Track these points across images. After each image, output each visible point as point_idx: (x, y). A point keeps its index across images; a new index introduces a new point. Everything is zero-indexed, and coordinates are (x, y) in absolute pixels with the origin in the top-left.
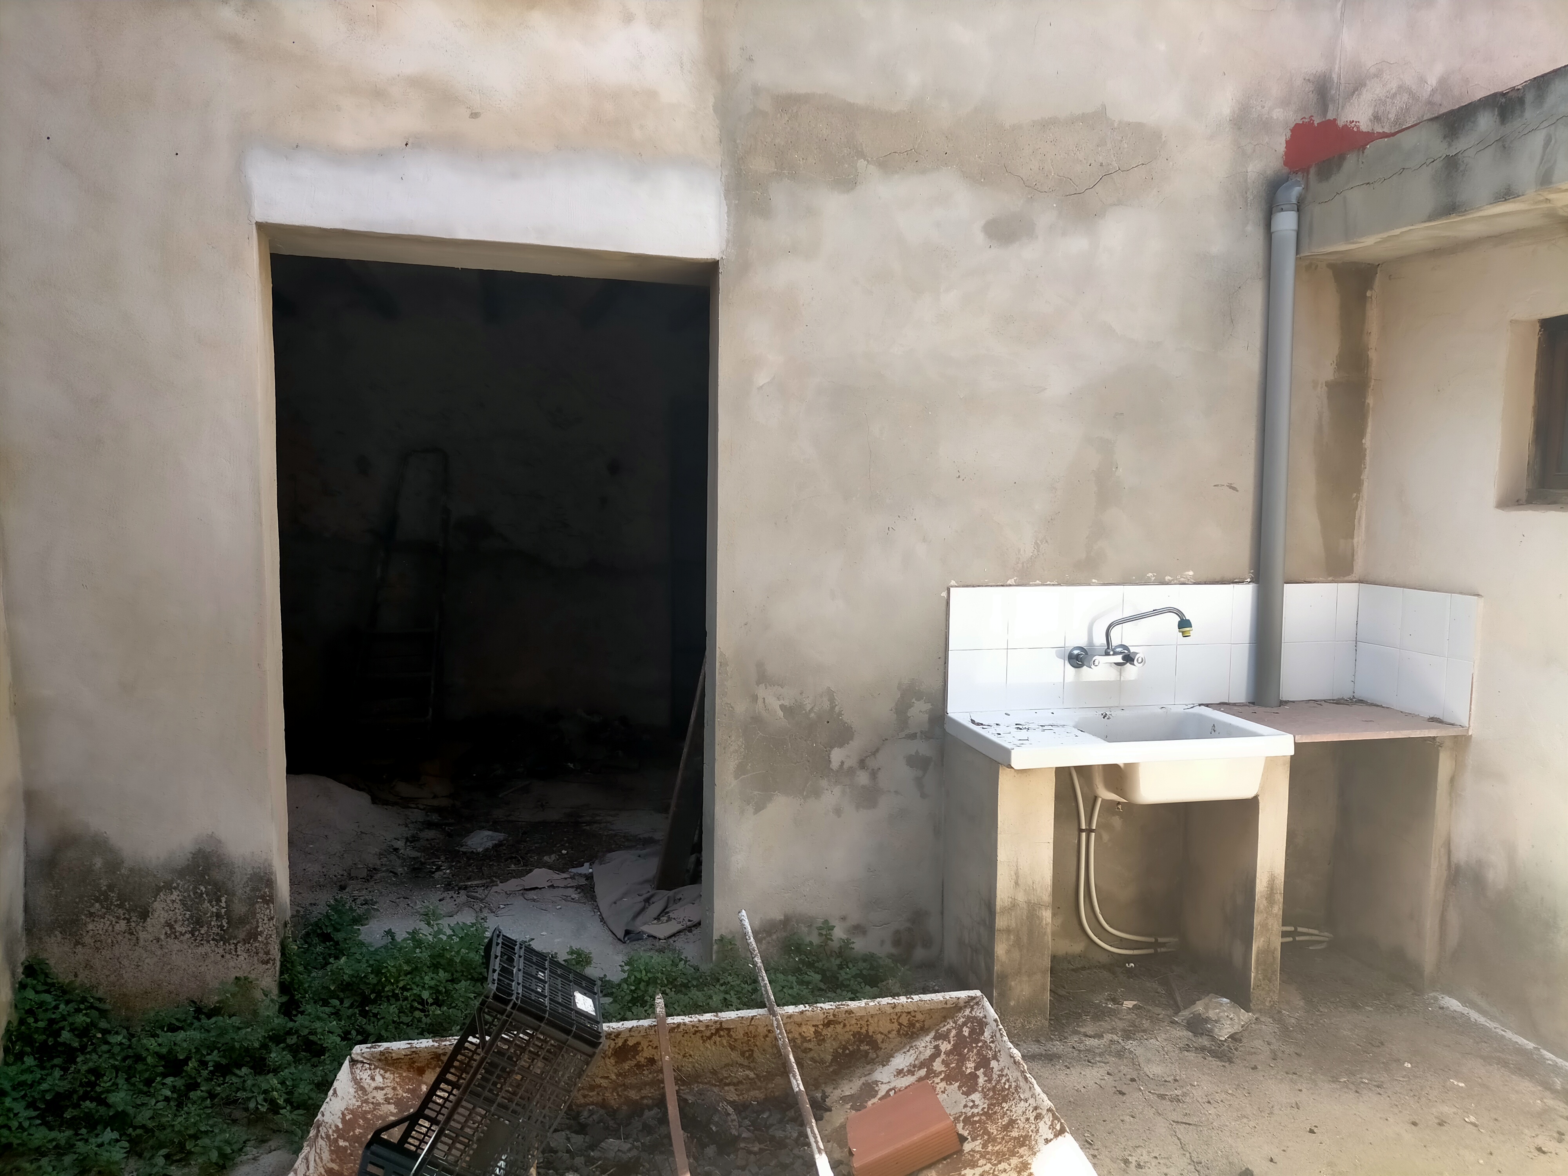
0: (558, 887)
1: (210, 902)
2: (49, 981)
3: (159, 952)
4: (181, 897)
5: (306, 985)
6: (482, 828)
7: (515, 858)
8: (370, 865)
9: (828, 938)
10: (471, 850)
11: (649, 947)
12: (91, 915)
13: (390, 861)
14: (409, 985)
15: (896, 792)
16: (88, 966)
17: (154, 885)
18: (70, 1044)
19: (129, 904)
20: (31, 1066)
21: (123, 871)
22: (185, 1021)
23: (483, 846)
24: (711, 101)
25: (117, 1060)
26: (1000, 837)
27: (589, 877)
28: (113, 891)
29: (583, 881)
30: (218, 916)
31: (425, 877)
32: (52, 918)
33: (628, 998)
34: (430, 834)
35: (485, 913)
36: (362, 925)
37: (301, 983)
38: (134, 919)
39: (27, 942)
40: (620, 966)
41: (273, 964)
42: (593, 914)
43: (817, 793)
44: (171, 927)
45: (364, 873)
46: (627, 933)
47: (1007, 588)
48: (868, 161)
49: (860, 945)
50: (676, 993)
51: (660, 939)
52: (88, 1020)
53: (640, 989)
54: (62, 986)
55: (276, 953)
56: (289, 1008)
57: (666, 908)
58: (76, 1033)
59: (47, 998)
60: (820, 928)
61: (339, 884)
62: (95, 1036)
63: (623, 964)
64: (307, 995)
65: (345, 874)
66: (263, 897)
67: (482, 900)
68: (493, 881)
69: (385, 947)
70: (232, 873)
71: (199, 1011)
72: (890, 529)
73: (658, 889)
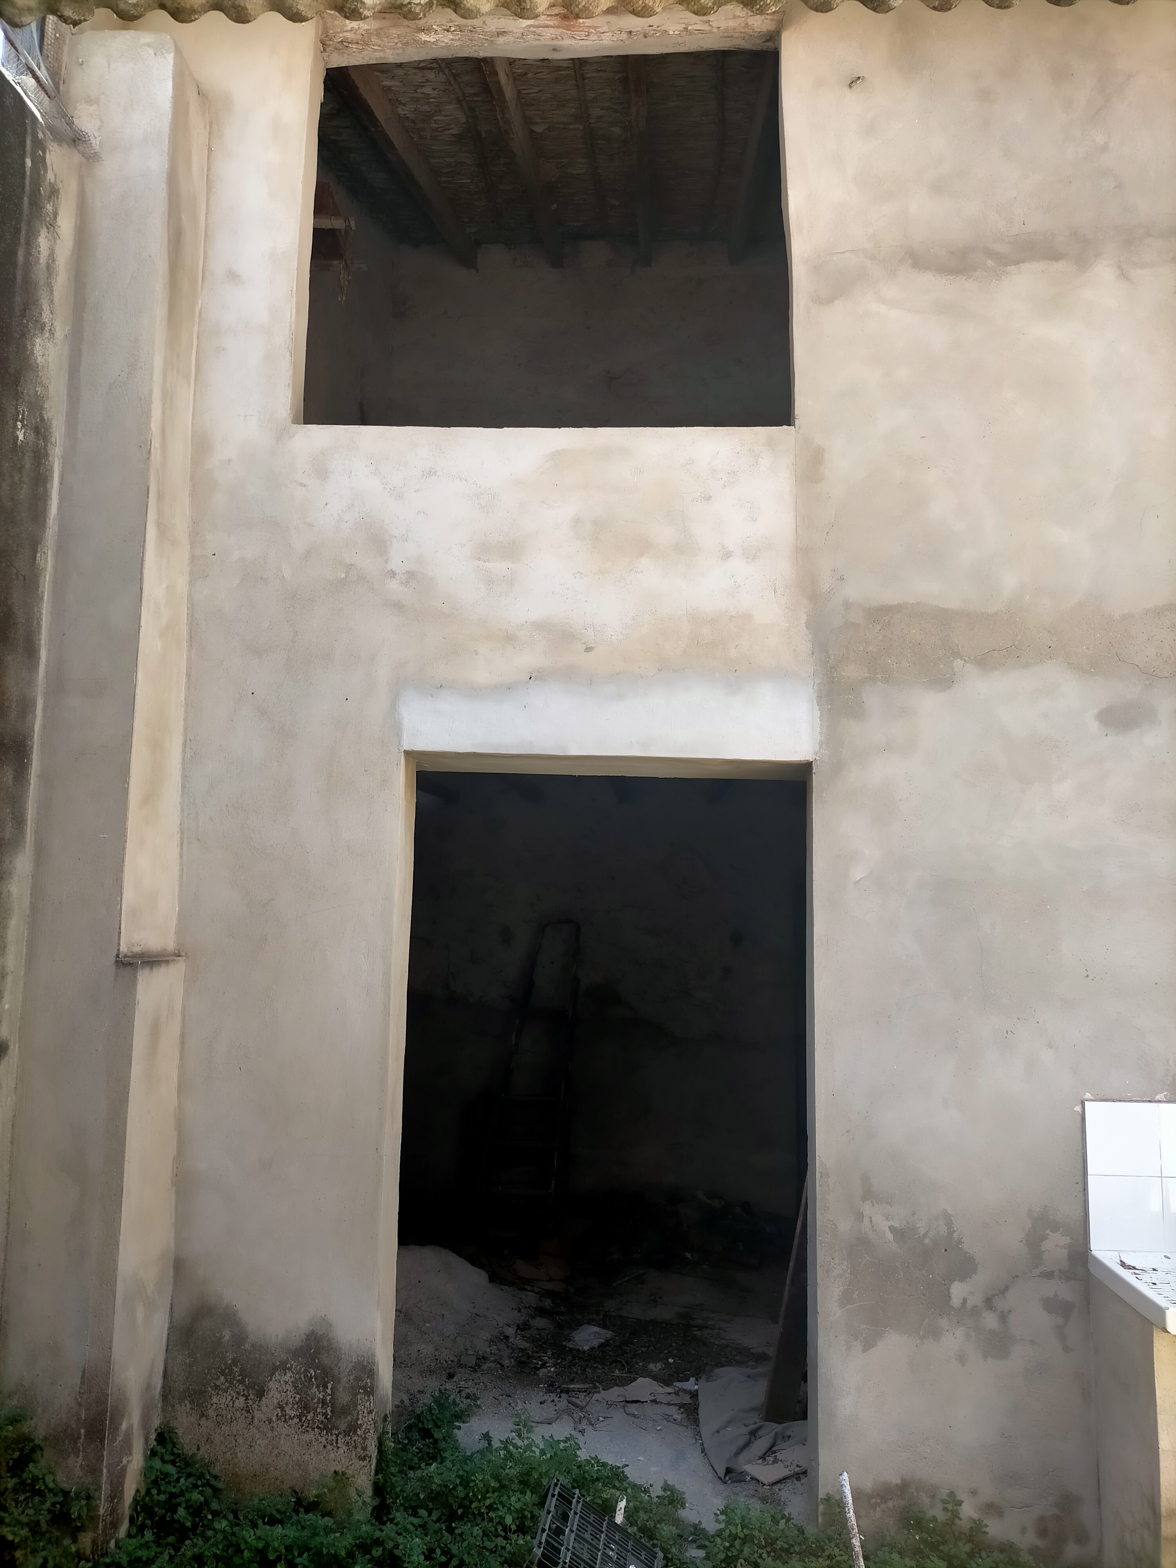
0: (662, 1403)
1: (318, 1387)
2: (176, 1451)
3: (270, 1435)
4: (293, 1379)
5: (398, 1489)
6: (590, 1322)
7: (620, 1362)
8: (480, 1353)
9: (955, 1515)
10: (577, 1348)
11: (752, 1492)
12: (217, 1387)
13: (500, 1350)
14: (496, 1504)
15: (1032, 1342)
16: (209, 1440)
17: (271, 1363)
18: (184, 1522)
19: (248, 1380)
20: (149, 1542)
21: (247, 1346)
22: (285, 1512)
23: (590, 1344)
24: (804, 618)
25: (218, 1549)
26: (1160, 1418)
27: (694, 1395)
28: (236, 1366)
29: (687, 1399)
30: (324, 1403)
31: (529, 1373)
32: (185, 1386)
33: (722, 1556)
34: (540, 1322)
35: (584, 1425)
36: (463, 1422)
37: (393, 1487)
38: (252, 1396)
39: (162, 1407)
40: (715, 1514)
41: (369, 1461)
42: (694, 1441)
43: (935, 1333)
44: (282, 1409)
45: (472, 1361)
46: (729, 1471)
47: (1156, 1104)
48: (965, 660)
49: (995, 1529)
50: (775, 1559)
51: (764, 1484)
52: (202, 1499)
53: (735, 1547)
54: (186, 1458)
55: (373, 1451)
56: (381, 1513)
57: (773, 1445)
58: (190, 1510)
59: (170, 1469)
60: (944, 1502)
61: (448, 1371)
62: (206, 1516)
63: (718, 1512)
64: (398, 1501)
65: (456, 1360)
66: (364, 1388)
67: (582, 1409)
68: (595, 1387)
69: (481, 1452)
70: (339, 1359)
71: (299, 1502)
72: (1009, 1032)
73: (766, 1420)
